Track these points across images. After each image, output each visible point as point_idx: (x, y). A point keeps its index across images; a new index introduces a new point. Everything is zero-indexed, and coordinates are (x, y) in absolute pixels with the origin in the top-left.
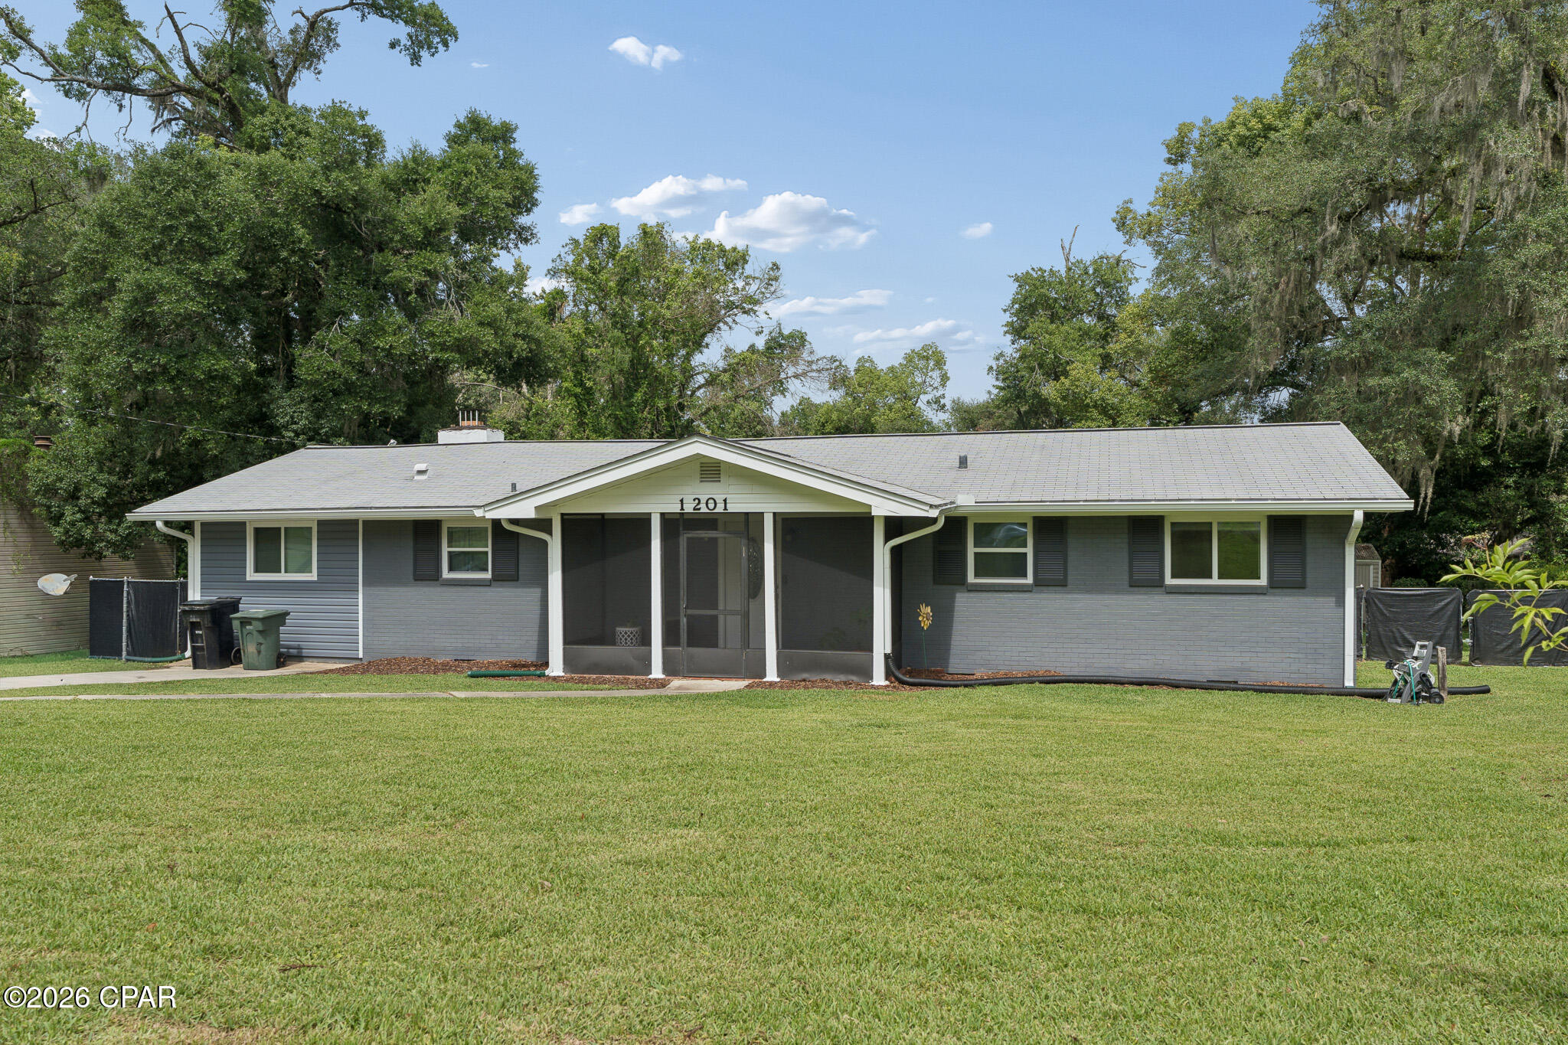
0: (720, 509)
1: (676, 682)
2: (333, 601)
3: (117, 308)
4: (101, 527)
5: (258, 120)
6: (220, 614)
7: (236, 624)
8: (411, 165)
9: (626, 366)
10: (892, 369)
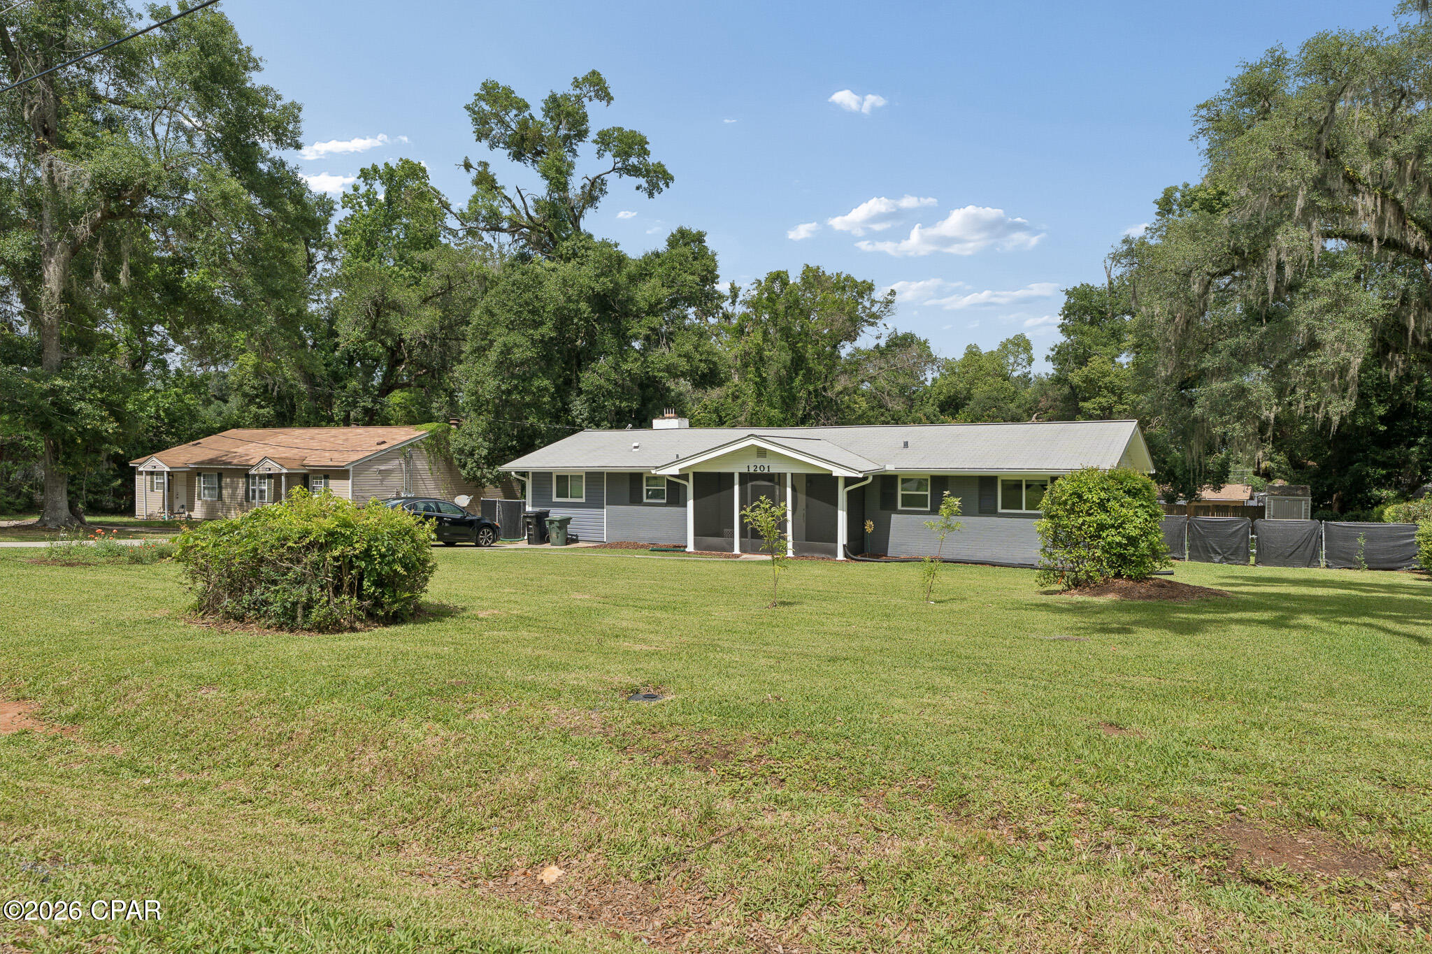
0: (766, 471)
1: (745, 556)
2: (594, 512)
3: (493, 355)
4: (485, 470)
5: (565, 244)
6: (540, 518)
7: (547, 523)
8: (643, 265)
9: (789, 363)
10: (992, 353)
